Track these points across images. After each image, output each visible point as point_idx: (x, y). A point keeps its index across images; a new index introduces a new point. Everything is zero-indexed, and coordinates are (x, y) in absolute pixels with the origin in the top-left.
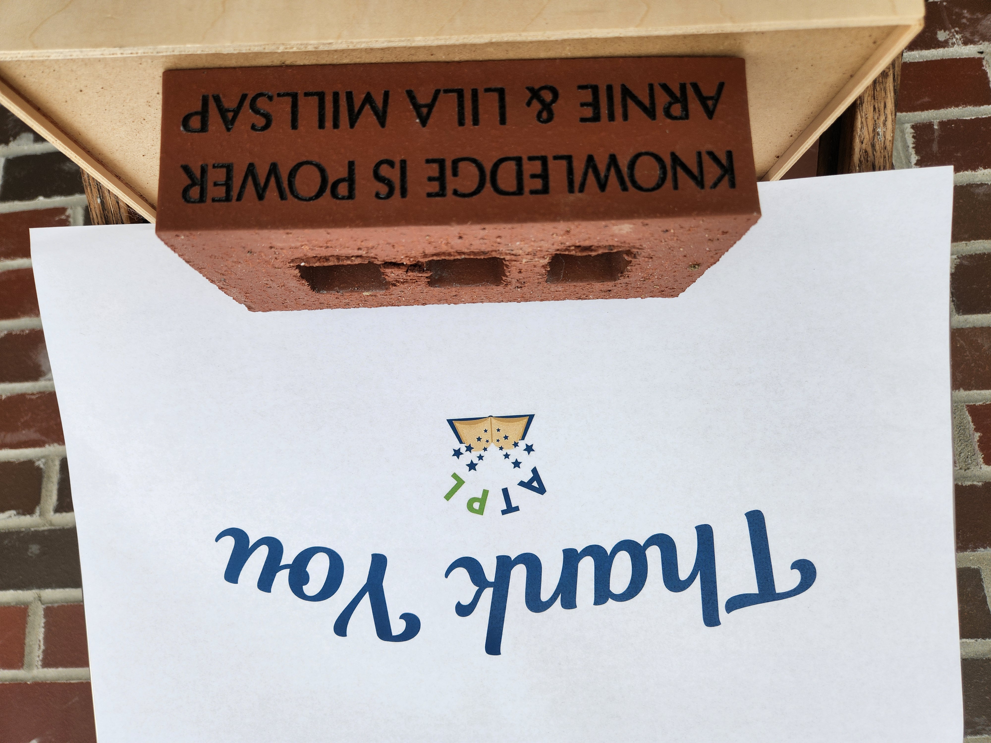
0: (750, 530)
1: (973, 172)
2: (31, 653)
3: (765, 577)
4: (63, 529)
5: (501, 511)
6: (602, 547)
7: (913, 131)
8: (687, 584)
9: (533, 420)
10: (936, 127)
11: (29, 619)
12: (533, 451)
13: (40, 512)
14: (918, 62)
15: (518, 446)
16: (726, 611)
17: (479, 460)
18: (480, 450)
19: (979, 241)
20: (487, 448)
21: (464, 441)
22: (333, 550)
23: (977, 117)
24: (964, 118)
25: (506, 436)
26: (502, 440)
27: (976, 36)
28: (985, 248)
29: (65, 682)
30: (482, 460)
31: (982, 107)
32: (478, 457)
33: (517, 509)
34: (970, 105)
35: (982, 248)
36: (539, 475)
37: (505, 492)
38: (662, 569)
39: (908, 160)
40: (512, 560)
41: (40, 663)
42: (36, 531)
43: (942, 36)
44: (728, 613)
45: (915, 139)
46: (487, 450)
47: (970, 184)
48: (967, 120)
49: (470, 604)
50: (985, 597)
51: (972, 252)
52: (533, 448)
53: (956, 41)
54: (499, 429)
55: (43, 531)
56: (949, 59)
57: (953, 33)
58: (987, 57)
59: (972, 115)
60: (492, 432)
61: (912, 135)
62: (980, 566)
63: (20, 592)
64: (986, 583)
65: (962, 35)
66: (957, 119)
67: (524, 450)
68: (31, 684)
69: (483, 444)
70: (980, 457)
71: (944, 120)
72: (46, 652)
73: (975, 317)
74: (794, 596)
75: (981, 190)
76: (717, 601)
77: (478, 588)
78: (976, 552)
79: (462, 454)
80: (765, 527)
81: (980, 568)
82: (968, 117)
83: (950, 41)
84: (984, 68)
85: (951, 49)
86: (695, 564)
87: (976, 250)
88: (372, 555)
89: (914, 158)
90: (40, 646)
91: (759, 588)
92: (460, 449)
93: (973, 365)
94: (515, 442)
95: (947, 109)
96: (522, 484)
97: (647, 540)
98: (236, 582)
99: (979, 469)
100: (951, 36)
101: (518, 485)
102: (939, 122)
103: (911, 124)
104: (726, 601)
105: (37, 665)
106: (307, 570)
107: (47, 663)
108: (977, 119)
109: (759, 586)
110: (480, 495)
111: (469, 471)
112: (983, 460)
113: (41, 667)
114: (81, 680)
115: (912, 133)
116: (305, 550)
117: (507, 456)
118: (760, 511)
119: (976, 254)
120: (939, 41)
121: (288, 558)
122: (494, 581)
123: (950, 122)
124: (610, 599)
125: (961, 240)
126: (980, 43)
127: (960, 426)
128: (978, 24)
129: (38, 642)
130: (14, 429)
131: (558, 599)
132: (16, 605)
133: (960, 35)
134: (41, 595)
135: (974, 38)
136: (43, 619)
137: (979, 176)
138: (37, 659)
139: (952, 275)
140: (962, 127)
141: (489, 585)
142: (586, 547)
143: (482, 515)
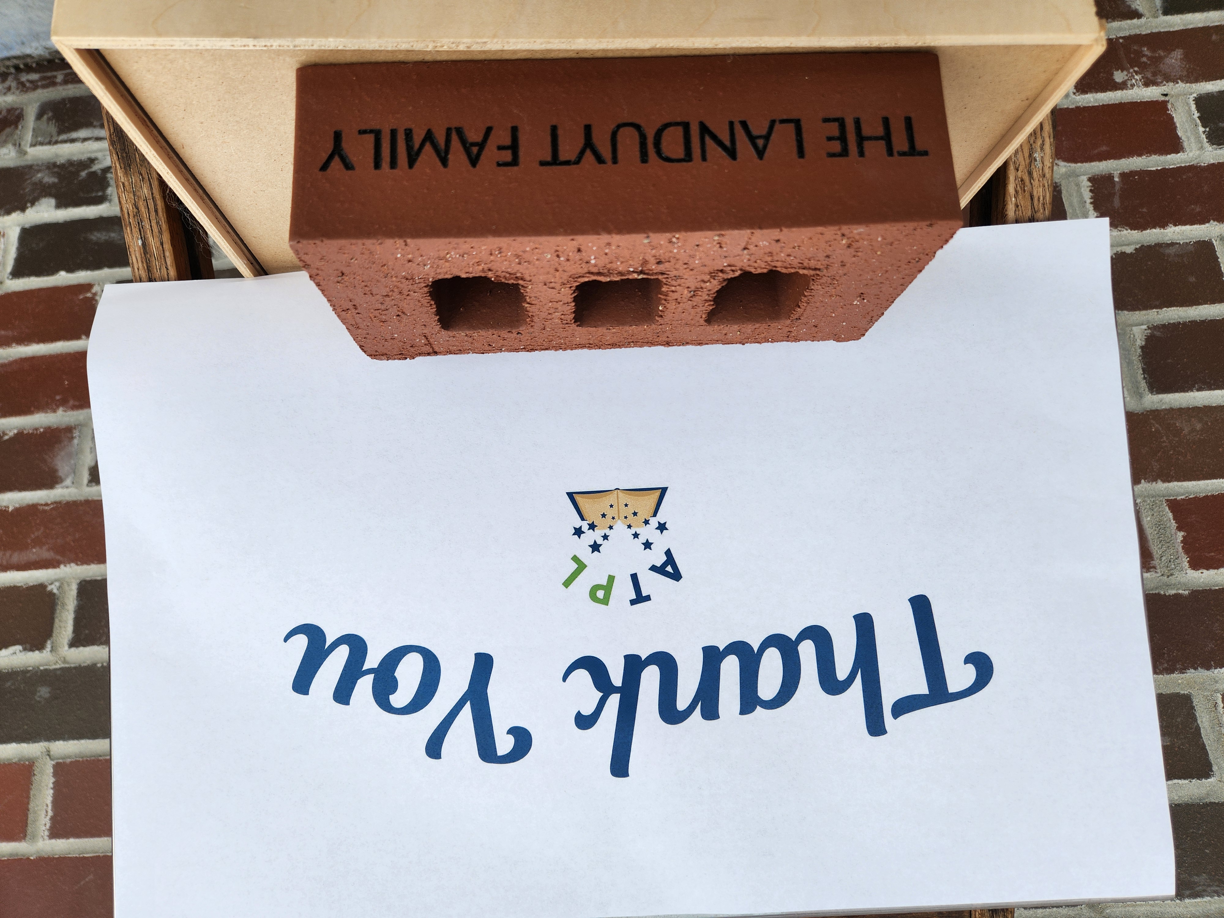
0: (915, 619)
1: (1162, 230)
2: (35, 821)
3: (935, 674)
4: (80, 666)
5: (630, 600)
6: (747, 643)
7: (1090, 184)
8: (846, 685)
9: (666, 493)
10: (1116, 179)
11: (35, 779)
12: (667, 529)
13: (52, 647)
14: (1093, 107)
15: (649, 524)
16: (893, 716)
17: (604, 540)
18: (604, 528)
19: (1172, 308)
20: (612, 526)
21: (586, 518)
22: (428, 650)
23: (1164, 167)
24: (1149, 169)
25: (635, 512)
26: (631, 516)
27: (1158, 77)
28: (1179, 317)
29: (78, 856)
30: (607, 540)
31: (1169, 156)
32: (602, 536)
33: (648, 598)
34: (1155, 154)
35: (1176, 317)
36: (673, 558)
37: (634, 577)
38: (818, 667)
40: (643, 660)
41: (47, 833)
42: (46, 670)
43: (1119, 76)
44: (895, 718)
45: (1092, 193)
46: (613, 529)
47: (1159, 243)
48: (1152, 171)
49: (592, 713)
50: (1198, 729)
51: (1164, 322)
52: (666, 526)
53: (1136, 82)
54: (627, 504)
55: (56, 670)
56: (1128, 102)
57: (1132, 73)
58: (1172, 100)
59: (1158, 165)
60: (618, 507)
61: (1089, 188)
62: (1191, 692)
63: (24, 745)
64: (1199, 711)
65: (1143, 75)
66: (1141, 169)
67: (656, 529)
68: (34, 859)
69: (608, 521)
70: (1185, 561)
71: (1126, 171)
72: (54, 820)
73: (1171, 397)
74: (969, 695)
75: (1171, 251)
76: (882, 705)
77: (602, 694)
78: (1185, 674)
79: (584, 533)
80: (932, 615)
81: (1191, 693)
82: (1153, 167)
83: (1129, 83)
84: (1169, 112)
85: (1130, 92)
86: (855, 660)
88: (475, 654)
89: (1093, 215)
90: (47, 812)
91: (929, 687)
92: (581, 527)
93: (1171, 452)
94: (645, 519)
95: (1128, 158)
96: (653, 568)
97: (799, 634)
98: (306, 693)
99: (1184, 575)
100: (1130, 77)
101: (649, 569)
102: (1120, 173)
103: (1088, 176)
104: (892, 704)
105: (42, 836)
106: (396, 675)
107: (56, 832)
108: (1164, 170)
109: (928, 685)
110: (604, 582)
111: (592, 552)
112: (1188, 564)
113: (48, 838)
114: (97, 853)
115: (1090, 186)
116: (394, 649)
117: (636, 535)
118: (925, 596)
120: (1116, 82)
121: (372, 660)
122: (621, 686)
123: (1132, 173)
124: (758, 706)
125: (1152, 308)
126: (1164, 84)
127: (1160, 525)
128: (1160, 63)
129: (45, 807)
130: (23, 547)
131: (698, 707)
132: (19, 761)
133: (1141, 76)
134: (51, 749)
135: (1157, 79)
136: (51, 777)
137: (1169, 235)
138: (44, 828)
139: (1142, 348)
140: (1146, 178)
141: (616, 690)
142: (730, 644)
143: (608, 605)
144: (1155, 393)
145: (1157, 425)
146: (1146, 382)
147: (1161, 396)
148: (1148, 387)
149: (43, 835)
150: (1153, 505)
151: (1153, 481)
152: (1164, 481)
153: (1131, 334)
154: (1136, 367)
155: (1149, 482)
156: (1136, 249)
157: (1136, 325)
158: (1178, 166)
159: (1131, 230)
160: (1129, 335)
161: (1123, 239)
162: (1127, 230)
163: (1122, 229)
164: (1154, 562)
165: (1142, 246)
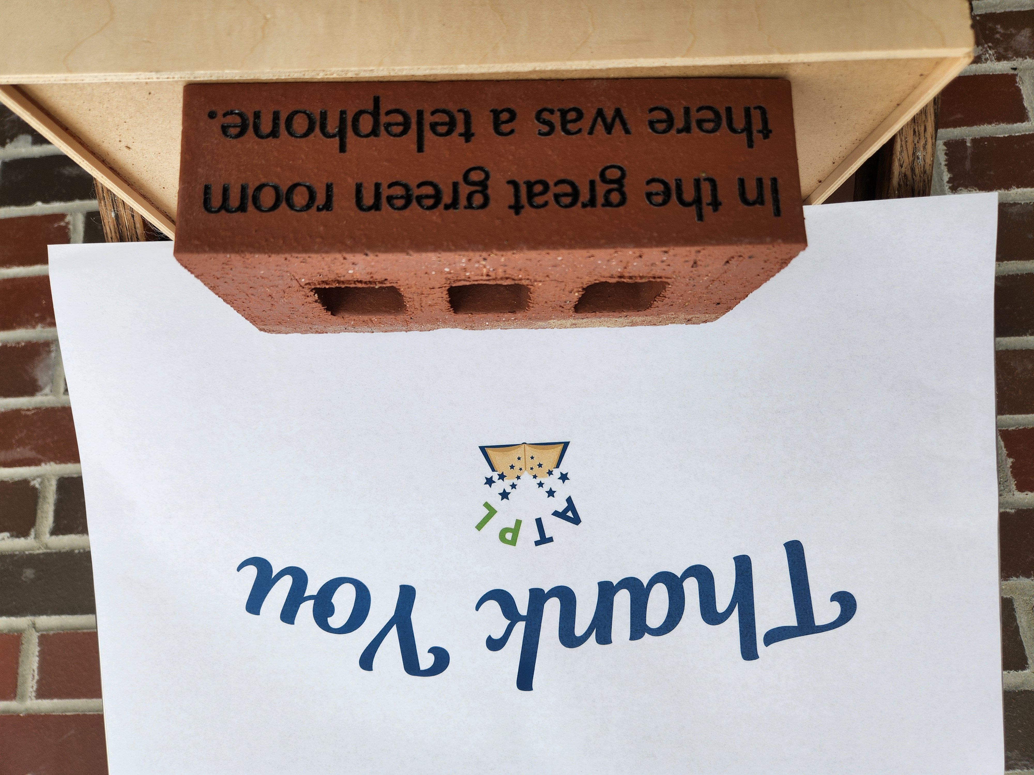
0: (789, 561)
1: (1006, 192)
2: (23, 684)
3: (804, 609)
4: (60, 552)
5: (535, 542)
6: (638, 579)
7: (945, 148)
8: (725, 617)
9: (568, 447)
10: (968, 144)
11: (23, 648)
12: (568, 479)
13: (36, 535)
15: (552, 474)
16: (765, 644)
17: (512, 489)
18: (512, 478)
19: (1012, 262)
20: (520, 476)
21: (497, 469)
22: (359, 581)
23: (1011, 134)
24: (997, 136)
25: (540, 464)
26: (536, 468)
27: (1010, 52)
28: (1018, 269)
29: (60, 714)
30: (515, 488)
31: (1015, 125)
32: (511, 485)
33: (551, 540)
34: (1003, 122)
35: (1015, 269)
36: (574, 505)
37: (539, 522)
38: (700, 601)
39: (940, 177)
41: (34, 694)
42: (31, 554)
44: (767, 646)
45: (947, 156)
46: (520, 479)
47: (1003, 203)
48: (1000, 137)
49: (501, 638)
50: (1017, 628)
51: (1005, 273)
52: (568, 476)
53: (989, 57)
54: (533, 456)
55: (38, 555)
56: (982, 75)
57: (986, 48)
59: (1005, 132)
60: (525, 459)
61: (944, 152)
62: (1013, 596)
63: (13, 619)
64: (1017, 612)
65: (996, 50)
66: (990, 136)
67: (559, 479)
68: (24, 716)
69: (516, 472)
70: (1011, 484)
71: (977, 137)
72: (40, 682)
73: (1007, 340)
74: (834, 629)
75: (1014, 210)
76: (755, 634)
77: (510, 621)
78: (1009, 581)
79: (494, 482)
80: (804, 558)
82: (1001, 134)
83: (983, 57)
84: (1018, 85)
85: (984, 65)
86: (733, 595)
87: (1009, 271)
88: (400, 586)
89: (946, 176)
90: (34, 676)
91: (798, 620)
92: (492, 477)
93: (1005, 389)
94: (549, 470)
95: (979, 126)
96: (556, 514)
97: (684, 572)
98: (258, 613)
99: (1011, 496)
100: (985, 51)
101: (552, 514)
102: (972, 139)
103: (944, 141)
104: (764, 634)
105: (30, 697)
106: (332, 601)
107: (41, 694)
108: (1010, 137)
109: (797, 618)
110: (512, 525)
111: (502, 500)
112: (1015, 486)
113: (35, 698)
115: (945, 150)
116: (331, 580)
117: (541, 485)
118: (799, 541)
119: (1009, 275)
121: (312, 589)
122: (526, 614)
123: (983, 139)
124: (646, 633)
126: (1014, 59)
128: (1012, 40)
129: (32, 672)
131: (593, 634)
132: (8, 632)
133: (994, 51)
134: (36, 622)
135: (1008, 54)
136: (37, 647)
137: (1012, 195)
138: (31, 690)
140: (995, 145)
141: (521, 618)
142: (622, 580)
143: (515, 546)
147: (999, 339)
149: (31, 695)
158: (1023, 133)
159: (981, 191)
162: (977, 192)
163: (972, 190)
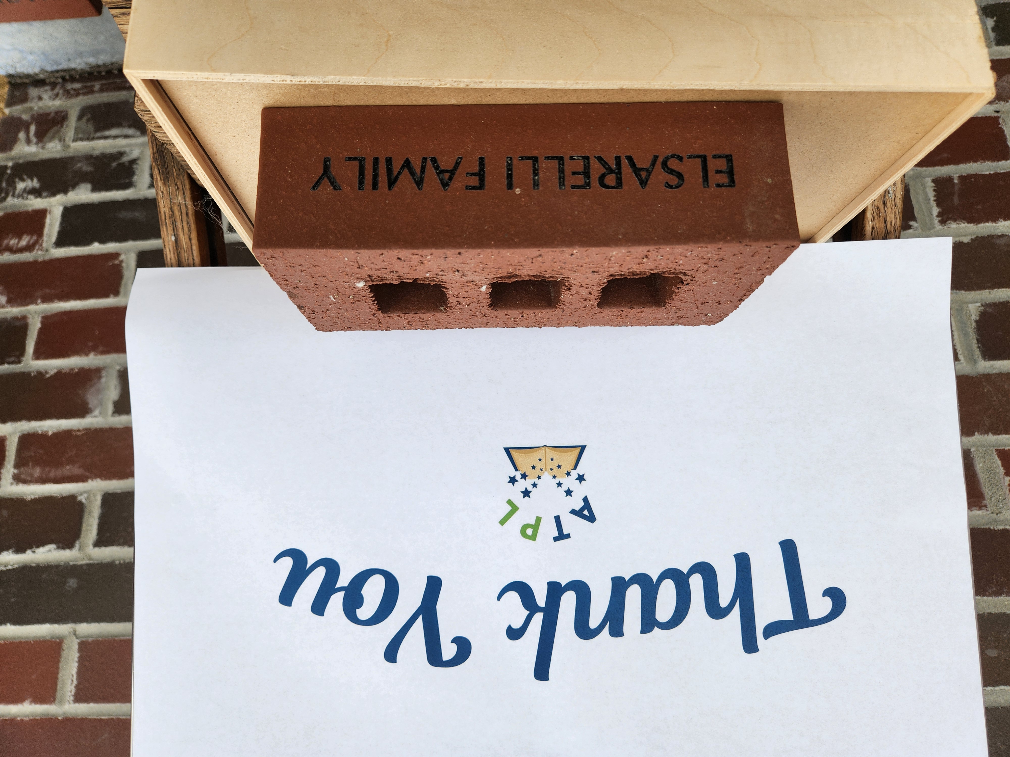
0: (784, 559)
1: (994, 224)
2: (62, 688)
3: (798, 602)
4: (102, 563)
5: (554, 538)
6: (648, 575)
7: (933, 185)
8: (727, 611)
9: (585, 450)
11: (64, 654)
12: (585, 480)
15: (570, 475)
16: (764, 637)
17: (533, 487)
19: (1002, 289)
20: (540, 476)
21: (519, 469)
22: (389, 573)
23: (996, 172)
24: (983, 173)
25: (559, 465)
26: (555, 469)
29: (96, 717)
30: (536, 487)
31: (1000, 163)
32: (532, 485)
33: (568, 536)
34: (988, 161)
35: (1006, 296)
36: (589, 504)
37: (557, 519)
38: (705, 596)
40: (563, 586)
41: (72, 698)
42: (75, 565)
44: (766, 640)
45: (935, 192)
46: (540, 478)
47: (991, 235)
48: (986, 175)
49: (521, 627)
51: (995, 300)
52: (584, 477)
54: (553, 458)
55: (82, 565)
58: (1003, 116)
59: (991, 170)
60: (546, 461)
63: (56, 626)
66: (976, 173)
67: (576, 479)
68: (62, 719)
69: (537, 472)
71: (963, 174)
72: (78, 687)
73: (1001, 363)
74: (826, 623)
75: (1002, 241)
76: (755, 628)
77: (528, 612)
79: (517, 481)
82: (987, 172)
84: (1001, 126)
86: (734, 591)
87: (1000, 298)
88: (427, 577)
89: (936, 211)
90: (72, 681)
91: (793, 615)
93: (1001, 410)
94: (567, 471)
95: (966, 164)
96: (573, 512)
97: (690, 568)
98: (290, 604)
101: (570, 513)
102: (959, 177)
103: (932, 178)
104: (763, 628)
105: (68, 701)
106: (362, 592)
107: (79, 698)
108: (996, 174)
109: (793, 612)
110: (533, 522)
111: (524, 498)
113: (73, 702)
114: (112, 716)
115: (933, 187)
116: (362, 572)
117: (559, 484)
118: (792, 540)
119: (999, 302)
121: (343, 581)
122: (544, 606)
123: (969, 176)
124: (655, 627)
125: (985, 289)
127: (990, 470)
129: (71, 677)
130: (59, 464)
131: (606, 627)
132: (51, 638)
134: (76, 630)
136: (77, 653)
137: (1000, 228)
138: (69, 694)
139: (977, 322)
140: (981, 181)
141: (540, 609)
142: (634, 576)
143: (535, 541)
144: (987, 360)
145: (989, 387)
146: (980, 351)
147: (992, 363)
148: (981, 354)
149: (69, 699)
150: (985, 454)
151: (985, 434)
152: (994, 434)
153: (967, 310)
154: (971, 338)
155: (981, 434)
156: (972, 240)
157: (972, 303)
158: (1008, 170)
159: (968, 223)
160: (965, 311)
161: (961, 231)
162: (964, 223)
163: (960, 223)
164: (985, 502)
165: (977, 237)
